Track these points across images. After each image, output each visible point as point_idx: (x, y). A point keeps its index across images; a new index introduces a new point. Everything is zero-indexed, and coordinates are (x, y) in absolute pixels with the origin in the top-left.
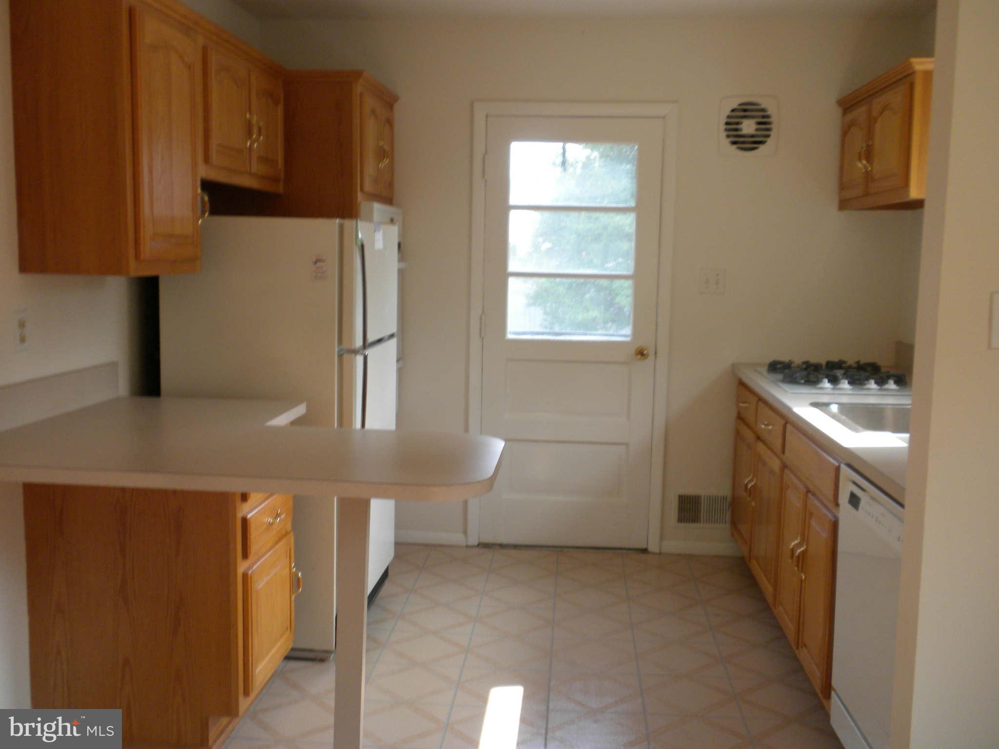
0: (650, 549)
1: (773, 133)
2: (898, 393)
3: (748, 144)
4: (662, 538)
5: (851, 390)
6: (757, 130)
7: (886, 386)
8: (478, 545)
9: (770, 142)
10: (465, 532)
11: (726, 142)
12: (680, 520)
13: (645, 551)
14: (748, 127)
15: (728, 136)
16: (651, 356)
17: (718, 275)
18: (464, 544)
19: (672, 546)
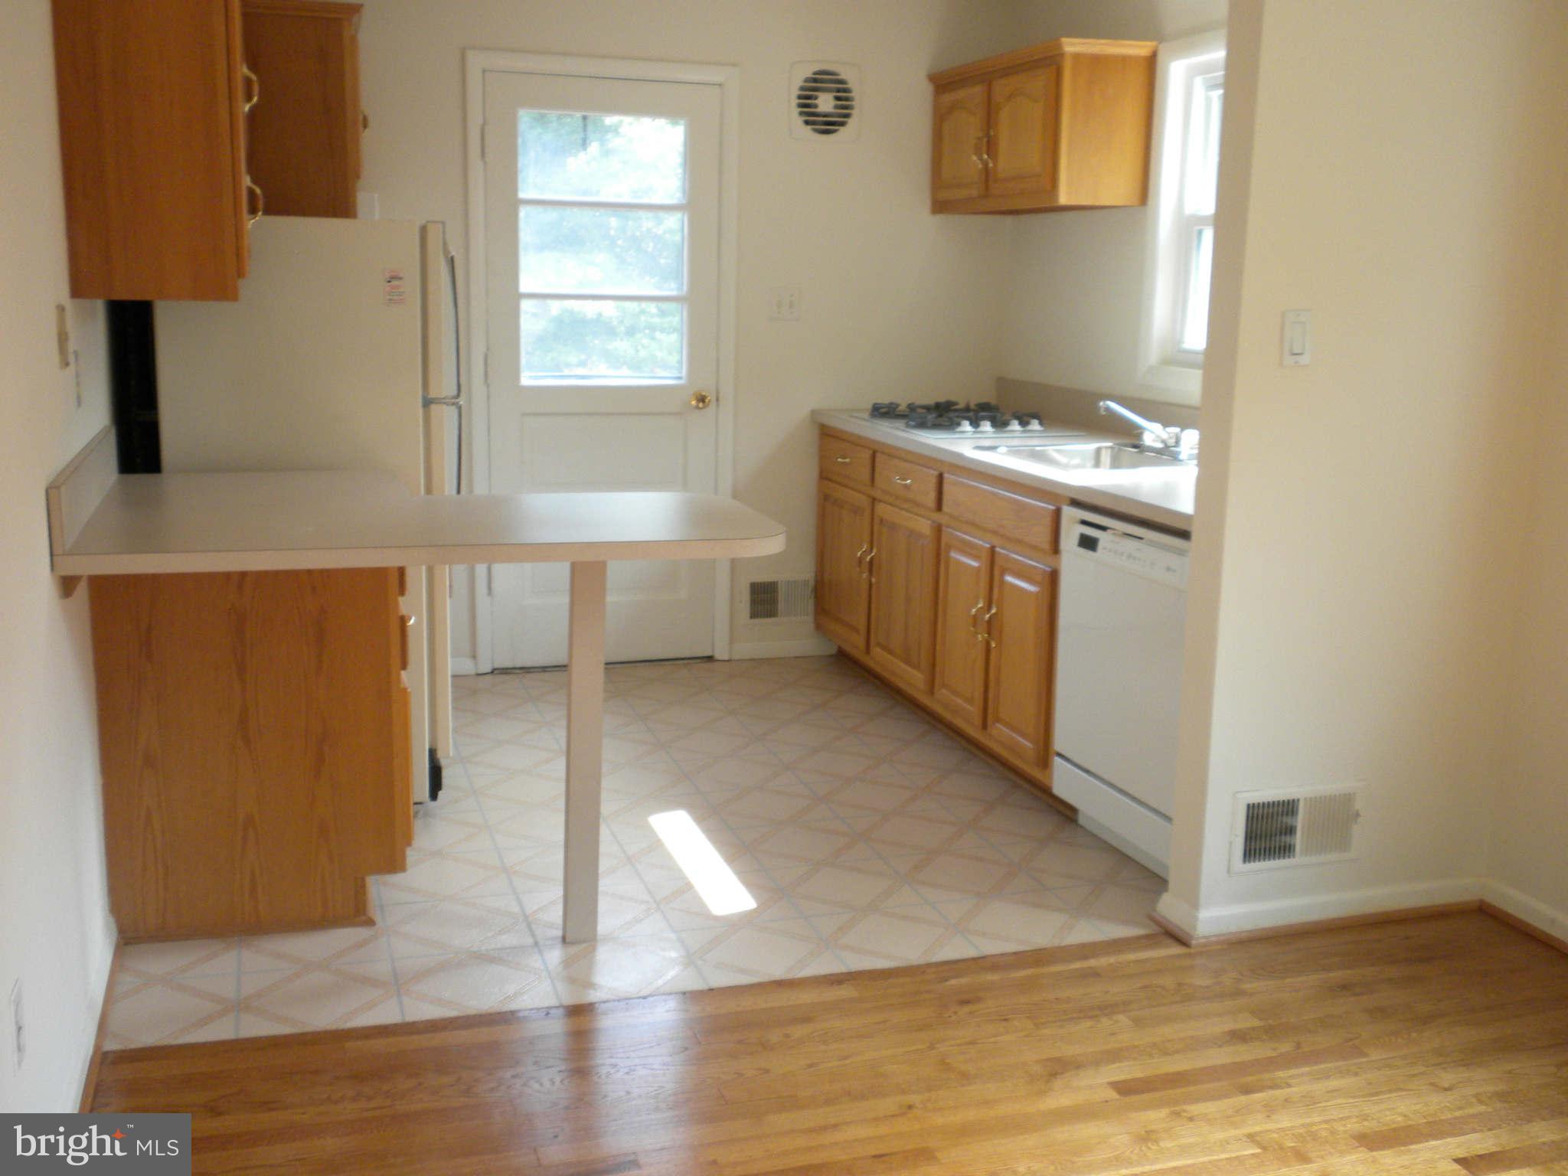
0: (718, 656)
1: (855, 112)
2: (1022, 435)
3: (827, 125)
4: (732, 641)
5: (994, 432)
6: (836, 107)
7: (1030, 427)
8: (492, 672)
9: (852, 122)
10: (474, 657)
11: (798, 121)
12: (754, 615)
13: (710, 659)
14: (825, 103)
15: (801, 113)
16: (713, 406)
17: (792, 296)
18: (473, 672)
19: (746, 649)
